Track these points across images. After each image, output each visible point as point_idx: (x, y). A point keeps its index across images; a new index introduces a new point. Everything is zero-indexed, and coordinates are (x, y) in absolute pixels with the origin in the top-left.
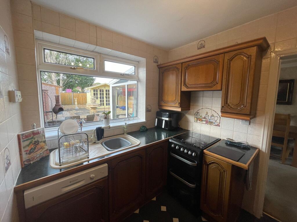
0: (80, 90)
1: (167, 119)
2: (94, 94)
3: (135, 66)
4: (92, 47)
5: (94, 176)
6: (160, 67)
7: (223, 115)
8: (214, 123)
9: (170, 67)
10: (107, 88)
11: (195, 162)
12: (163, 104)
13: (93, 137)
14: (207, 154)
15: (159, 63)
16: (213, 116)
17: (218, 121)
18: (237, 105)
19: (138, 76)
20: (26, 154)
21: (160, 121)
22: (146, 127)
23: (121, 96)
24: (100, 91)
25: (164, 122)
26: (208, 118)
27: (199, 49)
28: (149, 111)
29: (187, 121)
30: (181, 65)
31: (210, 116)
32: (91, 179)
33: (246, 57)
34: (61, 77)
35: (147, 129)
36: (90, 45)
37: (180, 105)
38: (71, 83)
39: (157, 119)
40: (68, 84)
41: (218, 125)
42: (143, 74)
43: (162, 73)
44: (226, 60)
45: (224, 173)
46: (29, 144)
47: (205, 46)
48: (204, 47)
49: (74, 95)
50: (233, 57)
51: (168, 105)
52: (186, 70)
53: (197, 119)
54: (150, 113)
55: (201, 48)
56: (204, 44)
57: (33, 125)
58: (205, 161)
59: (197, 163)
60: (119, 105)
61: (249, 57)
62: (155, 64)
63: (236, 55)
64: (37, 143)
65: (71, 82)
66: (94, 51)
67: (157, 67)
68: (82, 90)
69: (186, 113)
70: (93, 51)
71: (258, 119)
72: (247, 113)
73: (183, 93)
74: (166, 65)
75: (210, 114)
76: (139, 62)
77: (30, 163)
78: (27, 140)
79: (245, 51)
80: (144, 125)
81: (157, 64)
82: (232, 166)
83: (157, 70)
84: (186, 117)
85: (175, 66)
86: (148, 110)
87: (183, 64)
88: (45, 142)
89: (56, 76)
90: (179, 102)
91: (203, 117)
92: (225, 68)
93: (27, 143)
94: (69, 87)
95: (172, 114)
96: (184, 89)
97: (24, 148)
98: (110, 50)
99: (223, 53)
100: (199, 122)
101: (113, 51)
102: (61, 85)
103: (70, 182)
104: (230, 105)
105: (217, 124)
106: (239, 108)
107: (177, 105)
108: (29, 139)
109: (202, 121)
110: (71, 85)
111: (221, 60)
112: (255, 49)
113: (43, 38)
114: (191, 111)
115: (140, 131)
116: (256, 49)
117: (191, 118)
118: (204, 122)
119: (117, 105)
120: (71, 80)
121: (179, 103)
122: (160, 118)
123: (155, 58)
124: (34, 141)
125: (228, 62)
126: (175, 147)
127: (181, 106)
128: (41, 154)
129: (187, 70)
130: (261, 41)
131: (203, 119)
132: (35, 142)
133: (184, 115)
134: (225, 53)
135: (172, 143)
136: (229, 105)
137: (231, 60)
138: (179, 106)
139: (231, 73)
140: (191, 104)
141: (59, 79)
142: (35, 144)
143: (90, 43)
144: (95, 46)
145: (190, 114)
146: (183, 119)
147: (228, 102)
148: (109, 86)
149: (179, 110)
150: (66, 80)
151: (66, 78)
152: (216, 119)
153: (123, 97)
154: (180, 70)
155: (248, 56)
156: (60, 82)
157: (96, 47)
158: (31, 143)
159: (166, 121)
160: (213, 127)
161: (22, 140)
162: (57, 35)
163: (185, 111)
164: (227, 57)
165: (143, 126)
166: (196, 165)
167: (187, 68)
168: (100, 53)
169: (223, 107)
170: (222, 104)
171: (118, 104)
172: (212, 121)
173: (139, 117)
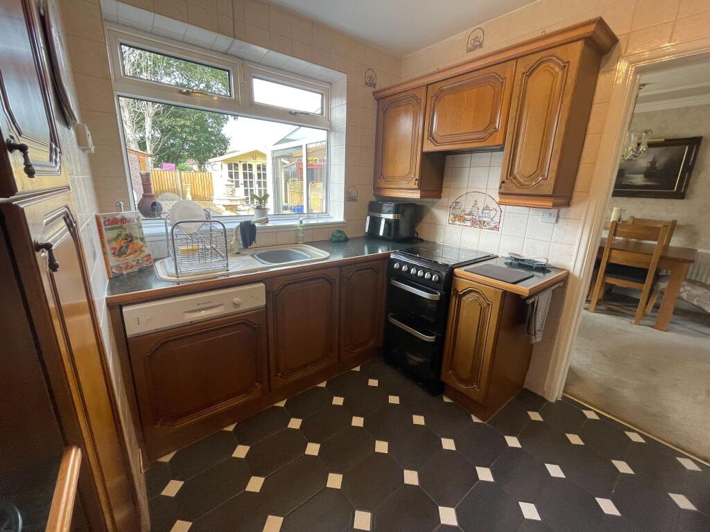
0: (195, 167)
1: (391, 216)
2: (231, 176)
3: (322, 94)
4: (222, 42)
5: (240, 300)
6: (380, 98)
7: (503, 200)
8: (488, 224)
9: (401, 95)
10: (260, 161)
11: (436, 293)
12: (382, 184)
13: (235, 241)
14: (459, 275)
15: (378, 88)
16: (487, 208)
17: (497, 219)
18: (531, 177)
19: (329, 119)
20: (114, 253)
21: (375, 223)
22: (345, 234)
23: (295, 180)
24: (244, 166)
25: (383, 222)
26: (478, 214)
27: (469, 51)
28: (353, 200)
29: (434, 224)
30: (424, 88)
31: (481, 209)
32: (236, 305)
33: (559, 65)
34: (147, 133)
35: (346, 237)
36: (220, 35)
37: (418, 186)
38: (173, 149)
39: (368, 218)
40: (165, 151)
41: (496, 228)
42: (339, 113)
43: (384, 112)
44: (519, 76)
45: (487, 309)
46: (117, 238)
47: (484, 44)
48: (481, 46)
49: (183, 177)
50: (532, 66)
51: (393, 186)
52: (435, 101)
53: (455, 216)
54: (354, 203)
55: (475, 48)
56: (482, 40)
57: (118, 204)
58: (455, 289)
59: (439, 294)
60: (289, 204)
61: (565, 67)
62: (371, 90)
63: (539, 63)
64: (129, 239)
65: (173, 145)
66: (229, 52)
67: (373, 97)
68: (200, 167)
69: (433, 204)
70: (226, 53)
71: (574, 210)
72: (549, 194)
73: (426, 156)
74: (393, 91)
75: (481, 205)
76: (331, 84)
77: (122, 274)
78: (112, 229)
79: (558, 51)
80: (342, 229)
81: (372, 90)
82: (502, 293)
83: (372, 104)
84: (432, 214)
85: (412, 92)
86: (350, 198)
87: (429, 86)
88: (142, 239)
89: (136, 130)
90: (417, 177)
91: (468, 211)
92: (516, 94)
93: (112, 234)
94: (168, 158)
95: (401, 206)
96: (430, 147)
97: (109, 242)
98: (265, 51)
99: (514, 59)
100: (457, 222)
101: (272, 52)
102: (149, 151)
103: (198, 304)
104: (518, 176)
105: (494, 225)
106: (534, 183)
107: (413, 184)
108: (117, 228)
109: (465, 220)
110: (173, 152)
111: (508, 75)
112: (579, 46)
113: (117, 16)
114: (443, 200)
115: (331, 240)
116: (580, 48)
117: (442, 215)
118: (469, 223)
119: (285, 204)
120: (172, 141)
121: (416, 180)
122: (377, 215)
123: (369, 73)
124: (124, 233)
125: (522, 77)
126: (401, 267)
127: (421, 186)
128: (139, 260)
129: (436, 103)
130: (592, 28)
131: (466, 217)
132: (127, 235)
133: (429, 210)
134: (517, 58)
135: (394, 261)
136: (515, 178)
137: (530, 73)
138: (416, 187)
139: (526, 105)
140: (445, 184)
141: (142, 138)
142: (126, 239)
143: (219, 31)
144: (232, 39)
145: (441, 207)
146: (426, 219)
147: (515, 171)
148: (264, 156)
149: (416, 195)
150: (160, 142)
151: (159, 136)
152: (493, 213)
153: (298, 183)
154: (423, 102)
155: (562, 65)
156: (147, 144)
157: (233, 42)
158: (119, 235)
159: (387, 221)
160: (485, 232)
161: (103, 227)
162: (147, 10)
163: (431, 200)
164: (522, 67)
165: (339, 232)
166: (437, 299)
167: (438, 96)
168: (243, 59)
169: (503, 182)
170: (502, 176)
171: (286, 201)
172: (484, 219)
173: (331, 214)
